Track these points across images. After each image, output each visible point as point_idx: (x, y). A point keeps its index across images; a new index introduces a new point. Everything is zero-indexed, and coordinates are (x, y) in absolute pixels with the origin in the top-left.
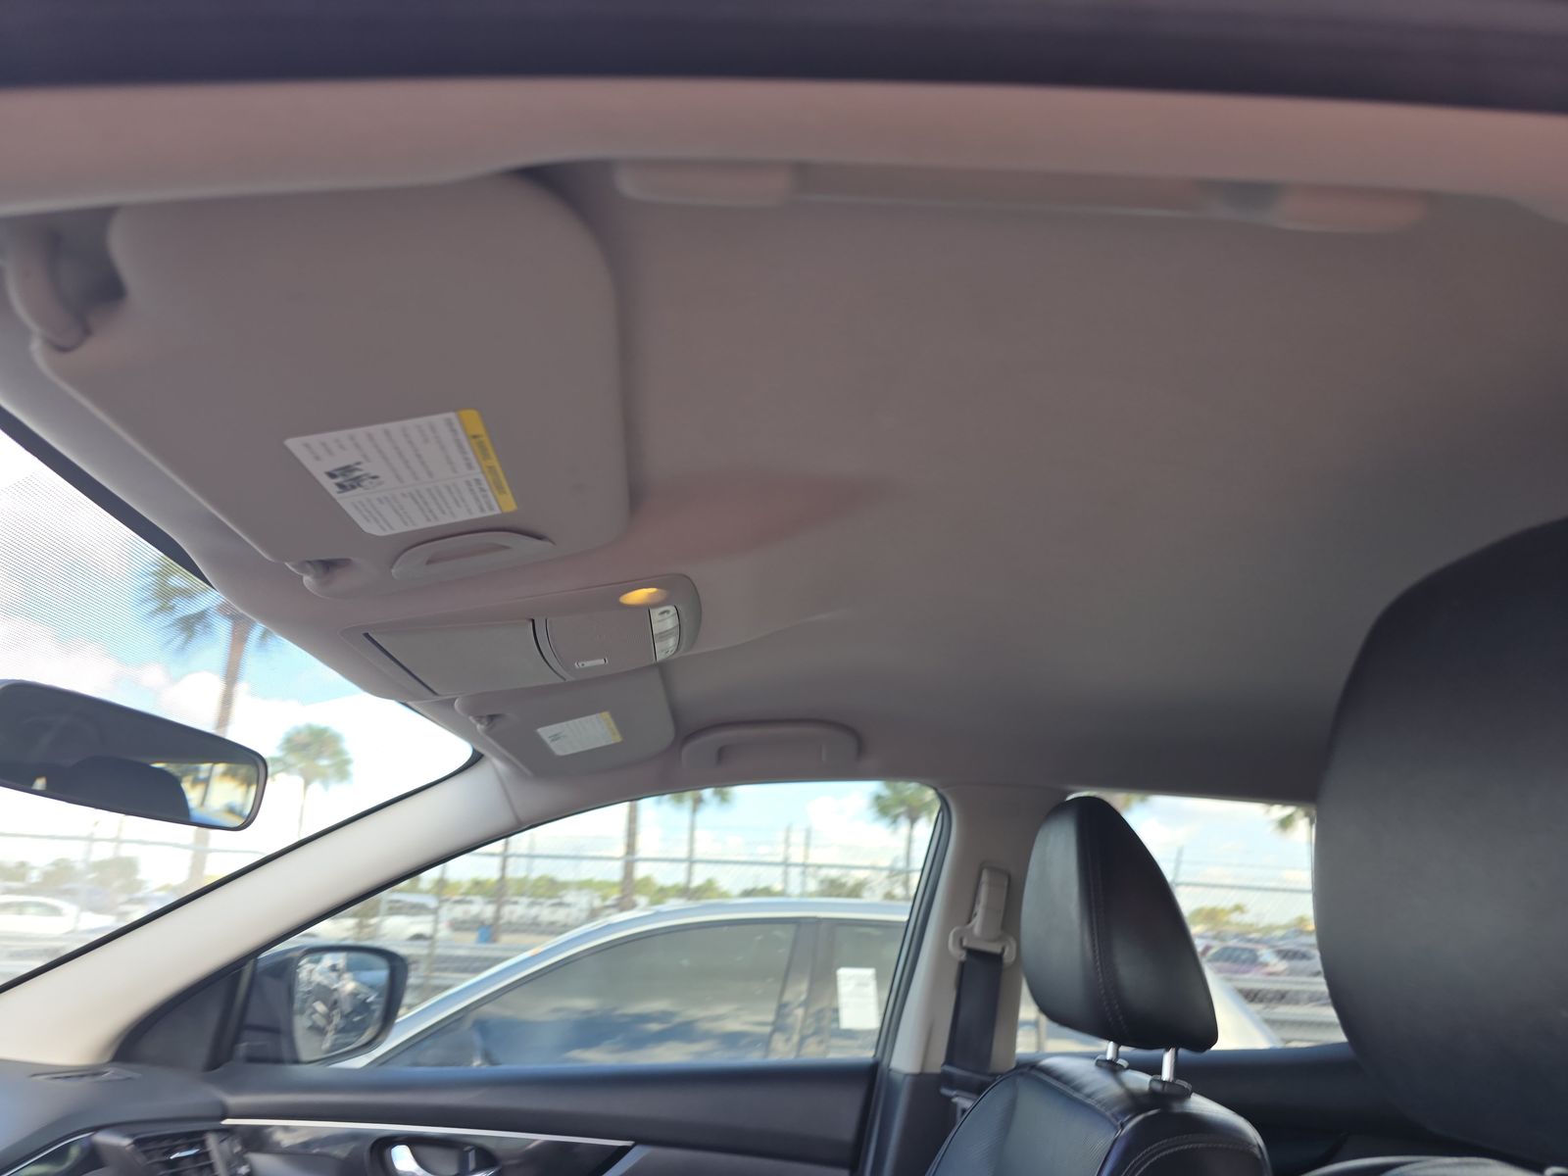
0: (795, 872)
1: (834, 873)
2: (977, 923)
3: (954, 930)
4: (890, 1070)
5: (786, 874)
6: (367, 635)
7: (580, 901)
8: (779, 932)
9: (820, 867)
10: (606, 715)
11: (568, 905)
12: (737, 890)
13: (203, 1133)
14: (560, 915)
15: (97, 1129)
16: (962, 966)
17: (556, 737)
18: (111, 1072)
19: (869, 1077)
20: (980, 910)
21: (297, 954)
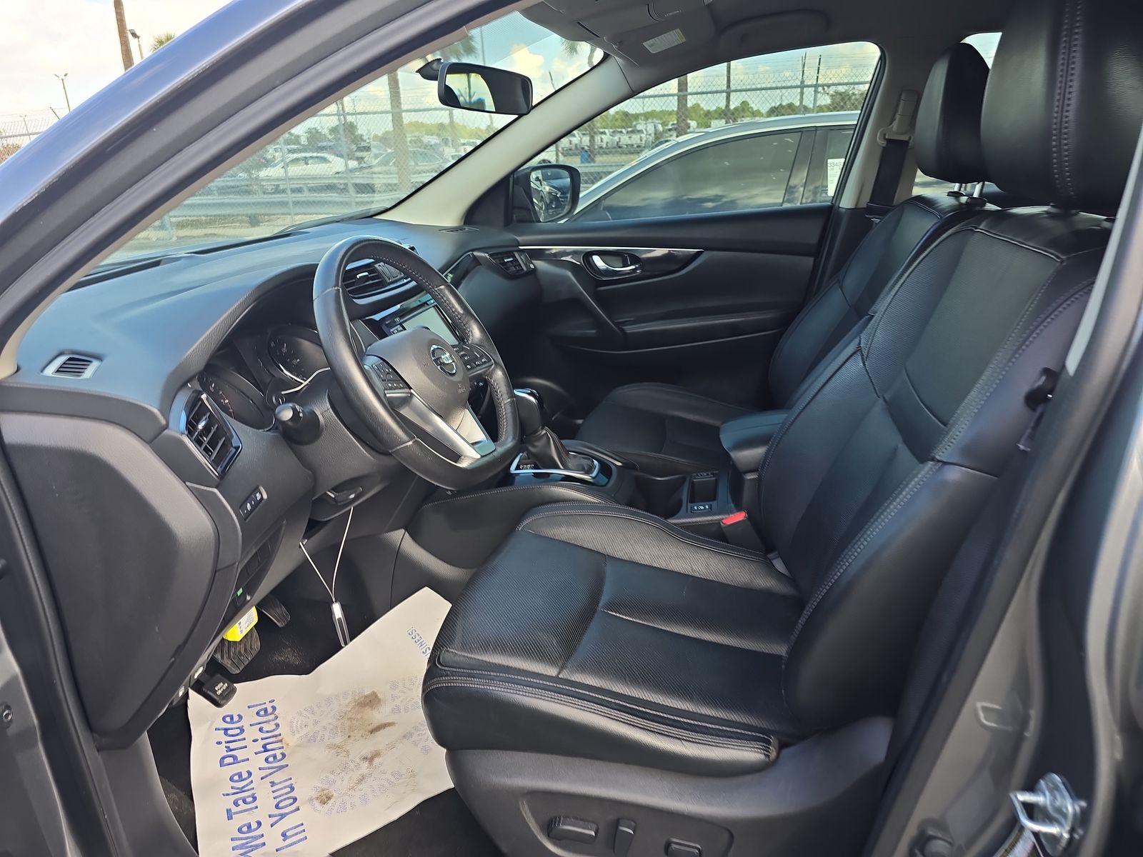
0: (809, 92)
1: (841, 89)
2: (895, 125)
3: (881, 130)
4: (839, 207)
5: (802, 94)
6: (579, 23)
7: (648, 129)
8: (788, 139)
9: (829, 86)
10: (678, 30)
11: (640, 132)
12: (764, 110)
13: (512, 252)
14: (635, 139)
15: (473, 250)
16: (884, 148)
17: (652, 45)
18: (467, 228)
19: (828, 213)
20: (898, 117)
21: (529, 171)
